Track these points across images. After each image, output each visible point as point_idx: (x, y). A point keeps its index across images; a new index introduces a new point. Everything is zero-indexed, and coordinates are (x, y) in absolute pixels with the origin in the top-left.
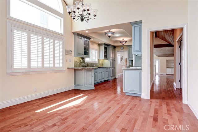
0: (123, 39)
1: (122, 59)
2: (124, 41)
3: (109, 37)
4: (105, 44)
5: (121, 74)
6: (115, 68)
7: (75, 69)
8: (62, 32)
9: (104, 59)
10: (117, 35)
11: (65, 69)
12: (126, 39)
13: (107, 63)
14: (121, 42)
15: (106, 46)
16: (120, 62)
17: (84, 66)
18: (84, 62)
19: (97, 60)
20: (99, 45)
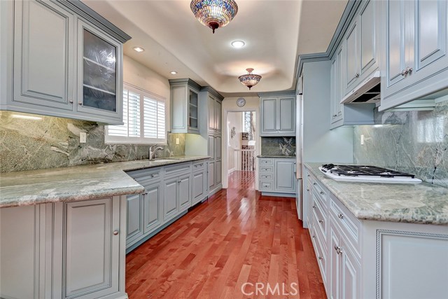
0: (250, 70)
2: (252, 76)
4: (191, 83)
6: (220, 159)
9: (190, 131)
13: (199, 145)
15: (197, 88)
17: (95, 162)
19: (162, 135)
20: (173, 84)
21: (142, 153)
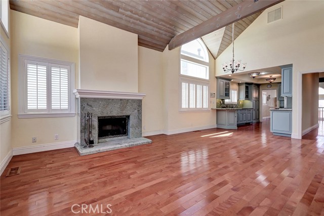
0: (271, 76)
1: (268, 98)
2: (271, 79)
3: (254, 77)
4: (246, 83)
5: (268, 117)
6: (258, 110)
7: (217, 110)
8: (208, 78)
9: (245, 99)
10: (263, 73)
11: (210, 109)
12: (274, 76)
13: (249, 104)
14: (267, 79)
15: (248, 85)
16: (265, 102)
17: (223, 107)
18: (224, 102)
19: (236, 101)
20: (239, 84)
21: (231, 106)
